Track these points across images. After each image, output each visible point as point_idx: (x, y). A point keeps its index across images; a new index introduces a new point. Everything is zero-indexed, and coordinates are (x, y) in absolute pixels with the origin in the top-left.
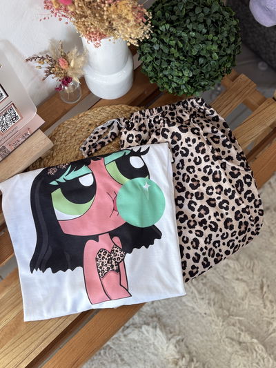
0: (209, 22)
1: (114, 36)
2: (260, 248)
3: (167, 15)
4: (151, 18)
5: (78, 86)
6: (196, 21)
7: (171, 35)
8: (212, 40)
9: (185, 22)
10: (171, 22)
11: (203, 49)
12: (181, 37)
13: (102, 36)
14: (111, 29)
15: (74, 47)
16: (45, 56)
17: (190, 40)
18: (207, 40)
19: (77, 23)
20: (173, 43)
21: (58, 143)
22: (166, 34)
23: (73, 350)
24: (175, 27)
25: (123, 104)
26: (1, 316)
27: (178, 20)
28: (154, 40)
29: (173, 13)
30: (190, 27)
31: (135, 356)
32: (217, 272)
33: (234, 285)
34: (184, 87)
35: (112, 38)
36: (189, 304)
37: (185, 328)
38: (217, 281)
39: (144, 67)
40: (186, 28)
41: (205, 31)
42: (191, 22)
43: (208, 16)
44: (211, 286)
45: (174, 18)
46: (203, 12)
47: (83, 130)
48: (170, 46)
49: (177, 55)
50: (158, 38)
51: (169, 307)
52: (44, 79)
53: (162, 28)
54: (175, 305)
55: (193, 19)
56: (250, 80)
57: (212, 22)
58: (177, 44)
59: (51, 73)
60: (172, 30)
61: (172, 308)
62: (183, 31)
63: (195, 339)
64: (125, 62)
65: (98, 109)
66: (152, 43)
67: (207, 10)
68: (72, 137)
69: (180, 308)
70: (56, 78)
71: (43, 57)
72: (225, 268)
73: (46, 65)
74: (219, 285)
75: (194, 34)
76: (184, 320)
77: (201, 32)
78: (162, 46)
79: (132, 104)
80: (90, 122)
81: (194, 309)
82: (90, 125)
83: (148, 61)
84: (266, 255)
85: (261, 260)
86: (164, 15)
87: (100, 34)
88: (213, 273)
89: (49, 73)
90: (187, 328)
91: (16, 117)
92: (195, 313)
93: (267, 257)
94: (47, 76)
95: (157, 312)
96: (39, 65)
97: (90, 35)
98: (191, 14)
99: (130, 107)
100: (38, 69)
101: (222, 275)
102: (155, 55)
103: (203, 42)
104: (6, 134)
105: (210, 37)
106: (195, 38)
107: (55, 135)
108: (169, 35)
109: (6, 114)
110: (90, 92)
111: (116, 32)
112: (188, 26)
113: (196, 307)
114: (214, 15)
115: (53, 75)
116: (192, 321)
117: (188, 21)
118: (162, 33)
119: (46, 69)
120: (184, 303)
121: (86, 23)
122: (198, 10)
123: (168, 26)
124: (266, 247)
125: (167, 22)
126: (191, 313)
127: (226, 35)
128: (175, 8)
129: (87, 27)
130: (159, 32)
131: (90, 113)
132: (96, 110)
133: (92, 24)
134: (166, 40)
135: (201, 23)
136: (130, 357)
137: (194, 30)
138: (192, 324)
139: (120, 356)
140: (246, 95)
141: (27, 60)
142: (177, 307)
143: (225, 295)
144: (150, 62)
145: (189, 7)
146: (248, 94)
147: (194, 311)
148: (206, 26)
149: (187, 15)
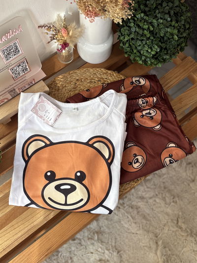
0: (172, 13)
1: (105, 15)
2: (182, 191)
3: (142, 7)
4: (133, 5)
5: (72, 51)
6: (163, 12)
7: (145, 22)
8: (174, 26)
9: (155, 12)
10: (145, 12)
11: (167, 32)
12: (152, 23)
13: (96, 15)
14: (104, 10)
15: (73, 22)
16: (51, 26)
17: (158, 25)
18: (171, 25)
19: (80, 3)
20: (146, 27)
21: (53, 90)
22: (141, 21)
23: (49, 240)
24: (147, 16)
25: (102, 68)
26: (1, 208)
27: (149, 11)
28: (132, 25)
29: (146, 5)
30: (159, 15)
31: (82, 259)
32: (149, 205)
33: (159, 215)
34: (149, 59)
35: (103, 17)
36: (126, 226)
37: (120, 243)
38: (148, 211)
39: (121, 45)
40: (156, 16)
41: (169, 19)
42: (159, 12)
43: (171, 8)
44: (142, 214)
45: (147, 9)
46: (168, 6)
47: (72, 83)
48: (143, 29)
49: (148, 35)
50: (134, 24)
51: (111, 226)
52: (49, 43)
53: (138, 16)
54: (115, 225)
55: (161, 10)
56: (194, 61)
57: (174, 13)
58: (149, 28)
59: (54, 39)
60: (145, 17)
61: (113, 227)
62: (154, 19)
63: (127, 252)
64: (108, 38)
65: (84, 70)
66: (130, 27)
67: (171, 4)
68: (63, 87)
69: (119, 228)
70: (57, 43)
71: (50, 27)
72: (154, 203)
73: (52, 32)
74: (149, 214)
75: (161, 21)
76: (120, 237)
77: (166, 20)
78: (137, 29)
79: (109, 68)
80: (77, 78)
81: (129, 229)
82: (77, 80)
83: (126, 39)
84: (186, 196)
85: (182, 200)
86: (139, 7)
87: (95, 13)
88: (145, 205)
89: (53, 38)
90: (122, 243)
91: (26, 69)
92: (129, 233)
93: (186, 198)
94: (52, 40)
95: (102, 229)
96: (47, 32)
97: (88, 13)
98: (159, 7)
99: (107, 71)
100: (46, 34)
101: (151, 207)
102: (132, 36)
103: (167, 27)
104: (17, 81)
105: (173, 23)
106: (162, 23)
107: (51, 84)
108: (143, 21)
109: (20, 65)
110: (79, 57)
111: (107, 12)
112: (157, 15)
113: (130, 228)
114: (175, 8)
115: (55, 41)
116: (127, 238)
117: (157, 11)
118: (138, 20)
119: (51, 36)
120: (122, 224)
121: (86, 3)
122: (164, 4)
123: (142, 15)
124: (186, 190)
125: (142, 12)
126: (127, 232)
127: (183, 23)
128: (148, 2)
129: (86, 7)
130: (136, 19)
131: (78, 72)
132: (83, 70)
133: (91, 5)
134: (141, 25)
135: (166, 13)
136: (78, 259)
137: (161, 18)
138: (127, 240)
139: (71, 258)
140: (191, 72)
141: (39, 27)
142: (116, 227)
143: (152, 222)
144: (127, 41)
145: (158, 2)
146: (192, 71)
147: (128, 231)
148: (170, 15)
149: (156, 8)
